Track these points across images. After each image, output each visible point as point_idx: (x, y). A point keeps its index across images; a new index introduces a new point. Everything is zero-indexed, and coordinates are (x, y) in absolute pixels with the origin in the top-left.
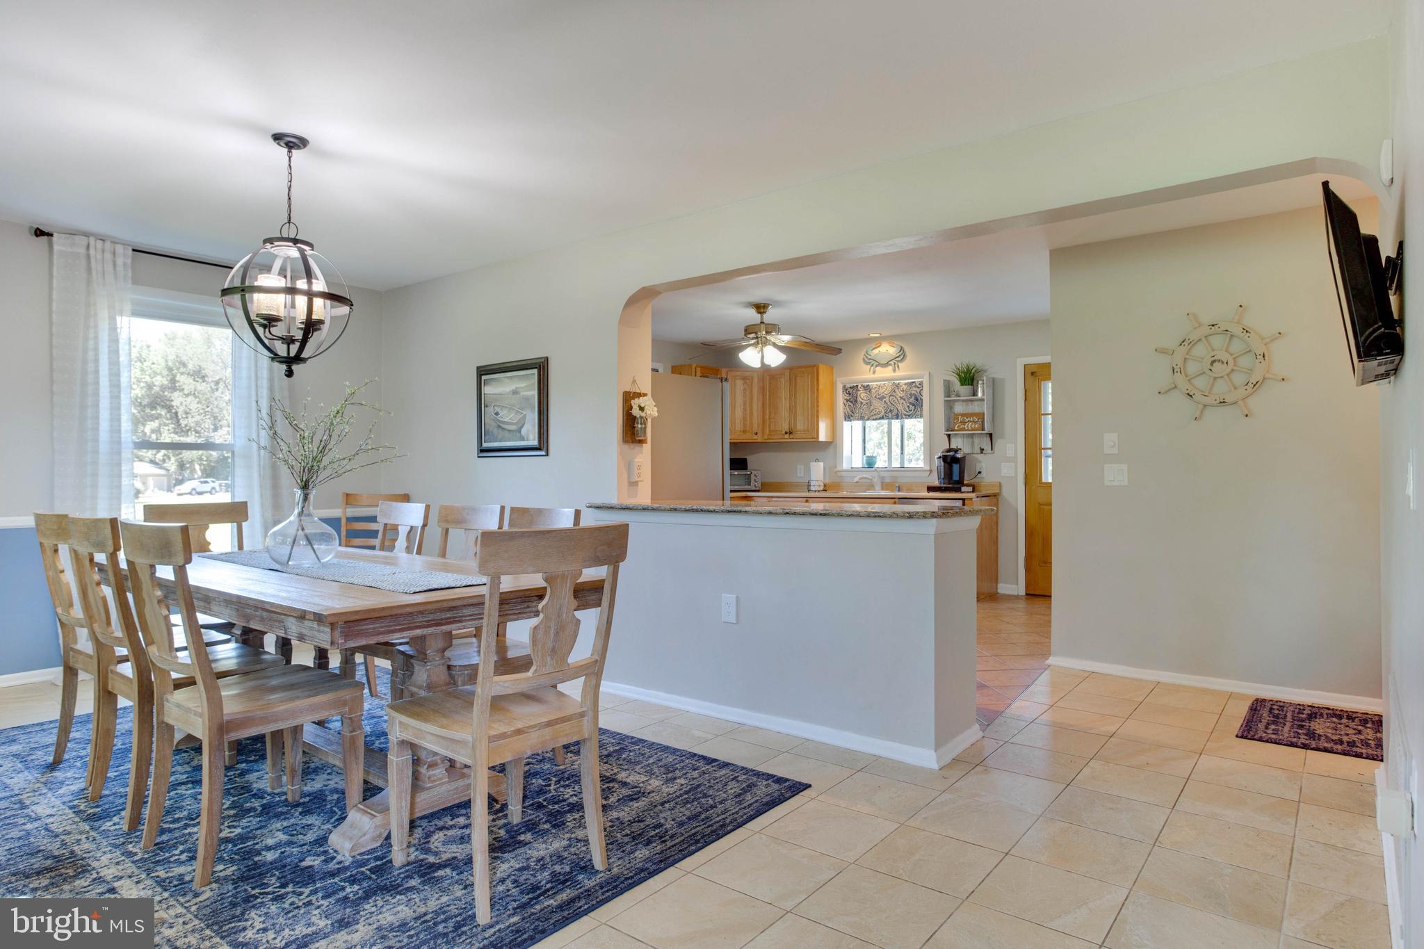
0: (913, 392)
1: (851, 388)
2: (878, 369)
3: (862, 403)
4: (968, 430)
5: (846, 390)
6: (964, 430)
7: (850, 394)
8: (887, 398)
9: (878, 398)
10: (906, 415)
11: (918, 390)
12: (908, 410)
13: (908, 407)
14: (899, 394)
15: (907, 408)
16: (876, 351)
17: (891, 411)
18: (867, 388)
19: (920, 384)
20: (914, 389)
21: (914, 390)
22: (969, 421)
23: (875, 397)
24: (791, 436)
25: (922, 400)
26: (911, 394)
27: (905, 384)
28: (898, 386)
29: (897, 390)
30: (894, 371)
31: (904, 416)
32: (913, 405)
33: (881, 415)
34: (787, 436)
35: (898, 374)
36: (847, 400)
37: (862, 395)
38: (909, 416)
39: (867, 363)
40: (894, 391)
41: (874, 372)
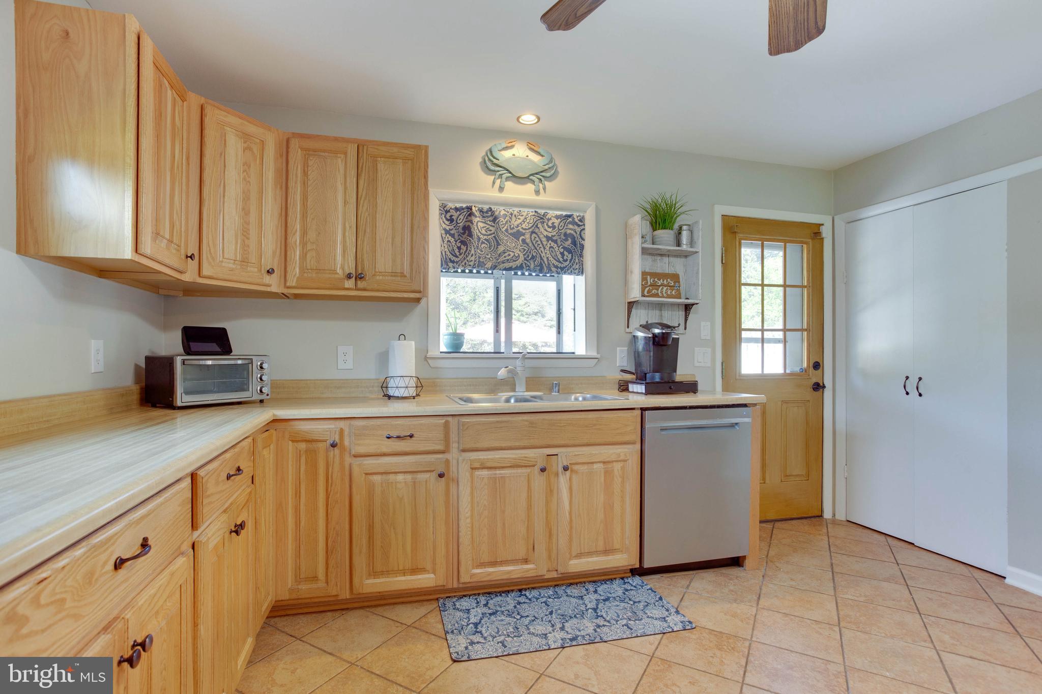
0: (569, 232)
1: (457, 209)
2: (509, 185)
3: (479, 239)
4: (663, 297)
5: (447, 212)
6: (656, 295)
7: (451, 220)
8: (527, 236)
9: (511, 234)
10: (556, 267)
11: (578, 229)
12: (561, 259)
13: (562, 254)
14: (544, 231)
15: (560, 256)
16: (507, 154)
17: (533, 257)
18: (490, 215)
19: (580, 221)
20: (571, 226)
21: (571, 229)
22: (662, 285)
23: (507, 230)
24: (361, 284)
25: (582, 247)
26: (565, 234)
27: (557, 217)
28: (542, 218)
29: (540, 225)
30: (537, 192)
31: (554, 269)
32: (570, 252)
33: (518, 263)
34: (350, 284)
35: (543, 198)
36: (447, 232)
37: (479, 225)
38: (562, 269)
39: (488, 171)
40: (537, 226)
41: (501, 189)
